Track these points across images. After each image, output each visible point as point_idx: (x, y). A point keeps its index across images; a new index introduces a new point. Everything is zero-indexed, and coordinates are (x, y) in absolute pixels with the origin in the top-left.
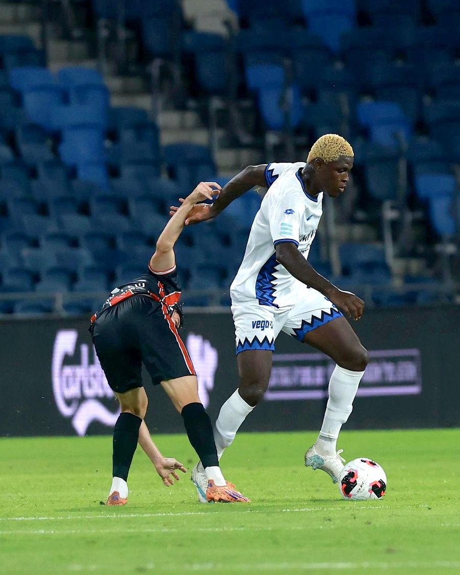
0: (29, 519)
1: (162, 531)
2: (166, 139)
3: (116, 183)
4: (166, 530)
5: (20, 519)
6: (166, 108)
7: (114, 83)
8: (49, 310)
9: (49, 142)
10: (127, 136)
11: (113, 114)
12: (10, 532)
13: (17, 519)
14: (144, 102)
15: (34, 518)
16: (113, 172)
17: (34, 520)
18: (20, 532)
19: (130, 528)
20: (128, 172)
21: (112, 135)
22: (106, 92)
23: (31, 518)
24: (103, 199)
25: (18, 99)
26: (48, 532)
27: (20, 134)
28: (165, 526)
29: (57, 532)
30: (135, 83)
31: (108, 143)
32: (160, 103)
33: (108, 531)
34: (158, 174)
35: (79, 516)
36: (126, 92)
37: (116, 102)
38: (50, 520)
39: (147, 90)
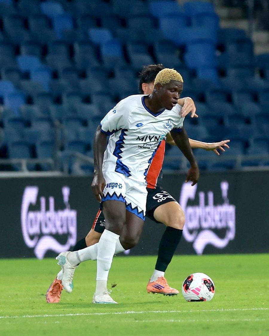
0: (164, 312)
1: (256, 320)
2: (259, 50)
3: (224, 80)
4: (257, 320)
5: (157, 312)
6: (258, 29)
7: (223, 12)
8: (177, 168)
9: (178, 52)
10: (231, 48)
11: (221, 33)
12: (150, 321)
13: (155, 312)
14: (243, 25)
15: (166, 312)
16: (222, 73)
17: (167, 313)
18: (157, 321)
19: (233, 318)
20: (232, 73)
21: (221, 47)
22: (217, 18)
23: (165, 311)
24: (215, 92)
25: (156, 23)
26: (176, 321)
27: (157, 47)
28: (258, 317)
29: (183, 321)
30: (237, 11)
31: (218, 53)
32: (254, 25)
33: (217, 320)
34: (253, 75)
35: (198, 310)
36: (230, 18)
37: (224, 25)
38: (178, 313)
39: (245, 16)
